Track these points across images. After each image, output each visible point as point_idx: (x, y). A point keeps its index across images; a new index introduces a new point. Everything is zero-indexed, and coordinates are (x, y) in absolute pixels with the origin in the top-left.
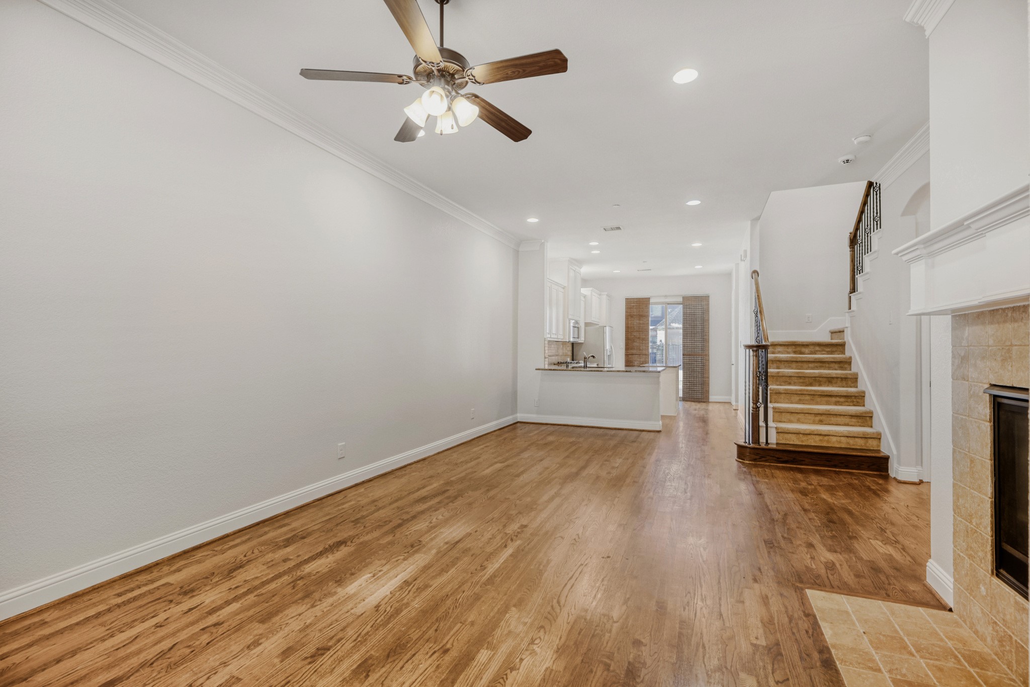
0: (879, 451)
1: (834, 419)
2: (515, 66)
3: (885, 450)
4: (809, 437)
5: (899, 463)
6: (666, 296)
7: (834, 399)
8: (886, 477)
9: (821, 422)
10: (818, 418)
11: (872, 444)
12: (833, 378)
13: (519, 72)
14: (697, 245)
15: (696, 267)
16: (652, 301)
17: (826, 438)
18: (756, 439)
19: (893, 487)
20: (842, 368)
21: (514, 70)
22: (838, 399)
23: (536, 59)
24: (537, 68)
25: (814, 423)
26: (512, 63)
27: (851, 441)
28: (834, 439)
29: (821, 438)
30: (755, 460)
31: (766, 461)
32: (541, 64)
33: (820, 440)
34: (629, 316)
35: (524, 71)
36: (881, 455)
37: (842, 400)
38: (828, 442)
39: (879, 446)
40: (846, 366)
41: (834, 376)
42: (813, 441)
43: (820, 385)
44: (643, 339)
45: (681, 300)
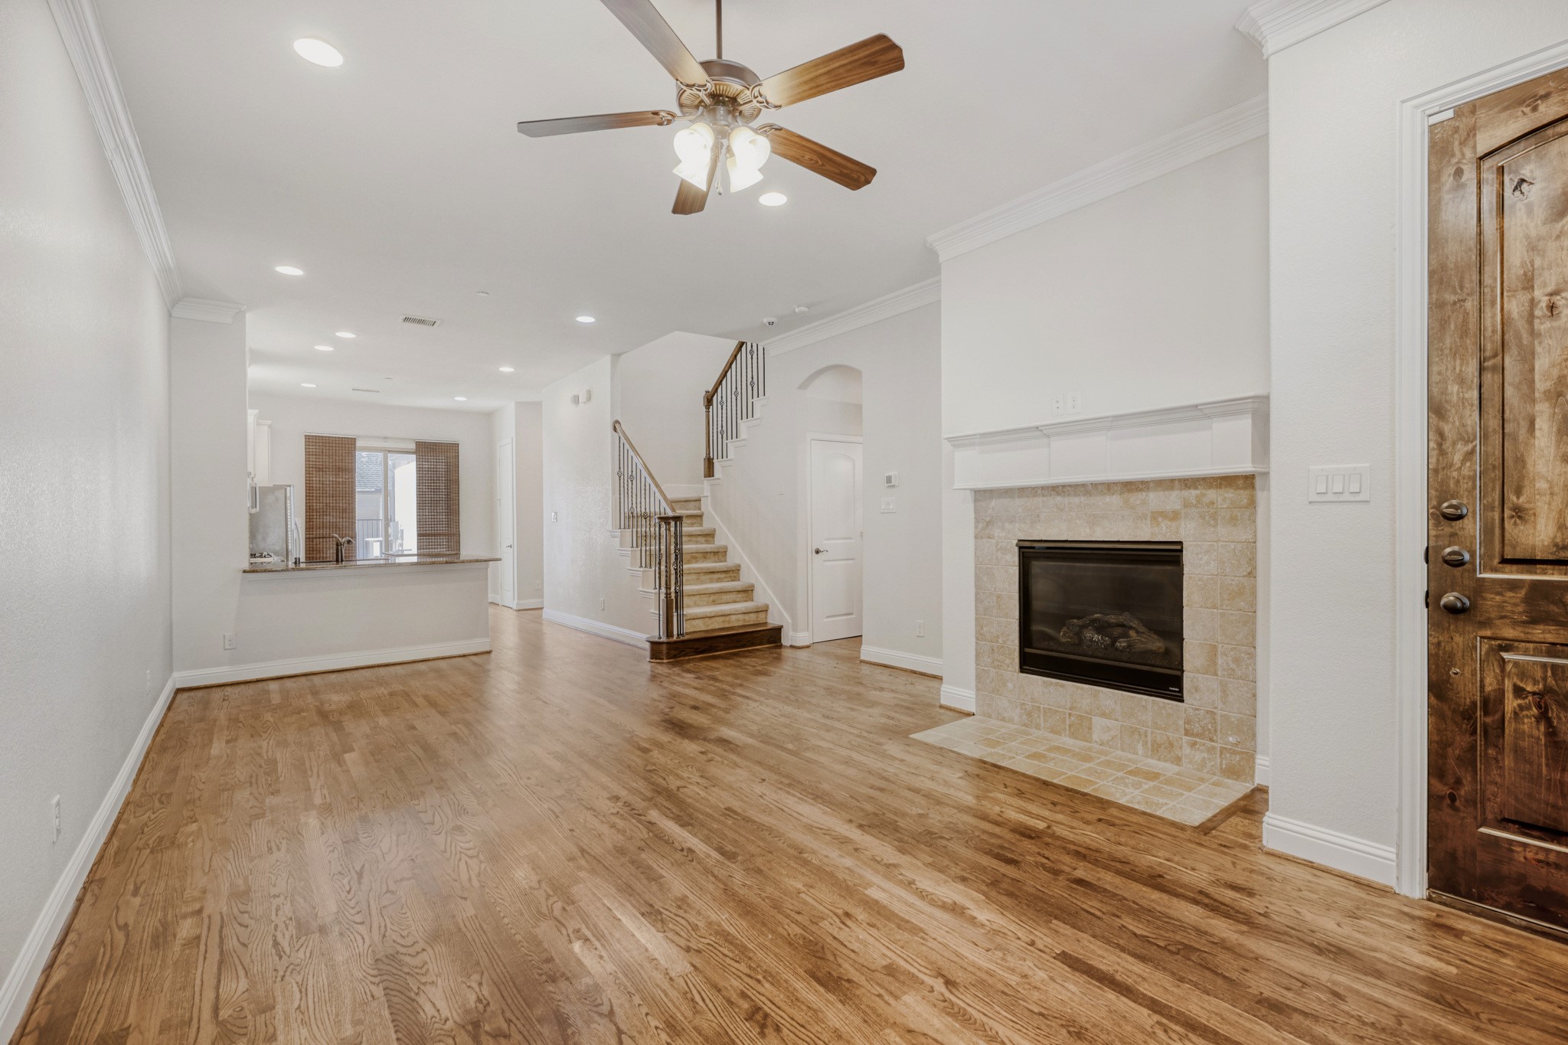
0: (766, 624)
1: (725, 597)
2: (822, 156)
3: (773, 621)
4: (714, 619)
5: (795, 630)
6: (386, 438)
7: (716, 576)
8: (780, 646)
9: (714, 603)
10: (712, 598)
11: (761, 617)
12: (706, 553)
13: (817, 162)
14: (506, 369)
15: (457, 398)
16: (359, 444)
17: (727, 618)
18: (669, 633)
19: (786, 653)
20: (707, 542)
21: (815, 158)
22: (719, 575)
23: (850, 165)
24: (838, 171)
25: (708, 604)
26: (821, 150)
27: (746, 617)
28: (733, 618)
29: (723, 618)
30: (675, 657)
31: (685, 655)
32: (845, 171)
33: (723, 622)
34: (314, 469)
35: (823, 165)
36: (769, 627)
37: (723, 575)
38: (729, 622)
39: (766, 618)
40: (710, 539)
41: (709, 550)
42: (716, 624)
43: (696, 562)
44: (344, 511)
45: (413, 446)
